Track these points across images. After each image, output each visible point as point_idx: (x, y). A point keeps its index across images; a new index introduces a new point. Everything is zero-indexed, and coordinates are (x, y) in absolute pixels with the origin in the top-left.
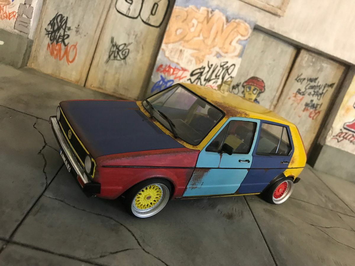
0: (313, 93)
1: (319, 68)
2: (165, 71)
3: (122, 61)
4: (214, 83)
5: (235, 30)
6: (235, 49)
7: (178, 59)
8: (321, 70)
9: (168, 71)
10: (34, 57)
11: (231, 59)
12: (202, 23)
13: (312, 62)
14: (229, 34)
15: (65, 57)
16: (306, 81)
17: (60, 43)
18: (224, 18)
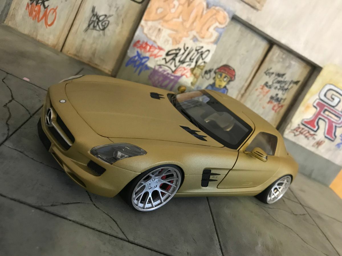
0: (279, 87)
1: (287, 64)
2: (141, 47)
3: (101, 32)
4: (188, 65)
5: (214, 17)
6: (211, 35)
7: (156, 37)
8: (289, 67)
9: (145, 48)
10: (12, 15)
11: (206, 45)
12: (183, 5)
13: (282, 58)
14: (208, 20)
15: (44, 20)
16: (274, 75)
17: (40, 4)
18: (205, 4)
